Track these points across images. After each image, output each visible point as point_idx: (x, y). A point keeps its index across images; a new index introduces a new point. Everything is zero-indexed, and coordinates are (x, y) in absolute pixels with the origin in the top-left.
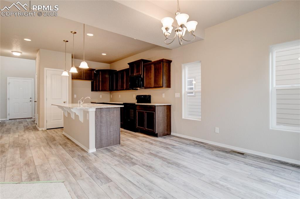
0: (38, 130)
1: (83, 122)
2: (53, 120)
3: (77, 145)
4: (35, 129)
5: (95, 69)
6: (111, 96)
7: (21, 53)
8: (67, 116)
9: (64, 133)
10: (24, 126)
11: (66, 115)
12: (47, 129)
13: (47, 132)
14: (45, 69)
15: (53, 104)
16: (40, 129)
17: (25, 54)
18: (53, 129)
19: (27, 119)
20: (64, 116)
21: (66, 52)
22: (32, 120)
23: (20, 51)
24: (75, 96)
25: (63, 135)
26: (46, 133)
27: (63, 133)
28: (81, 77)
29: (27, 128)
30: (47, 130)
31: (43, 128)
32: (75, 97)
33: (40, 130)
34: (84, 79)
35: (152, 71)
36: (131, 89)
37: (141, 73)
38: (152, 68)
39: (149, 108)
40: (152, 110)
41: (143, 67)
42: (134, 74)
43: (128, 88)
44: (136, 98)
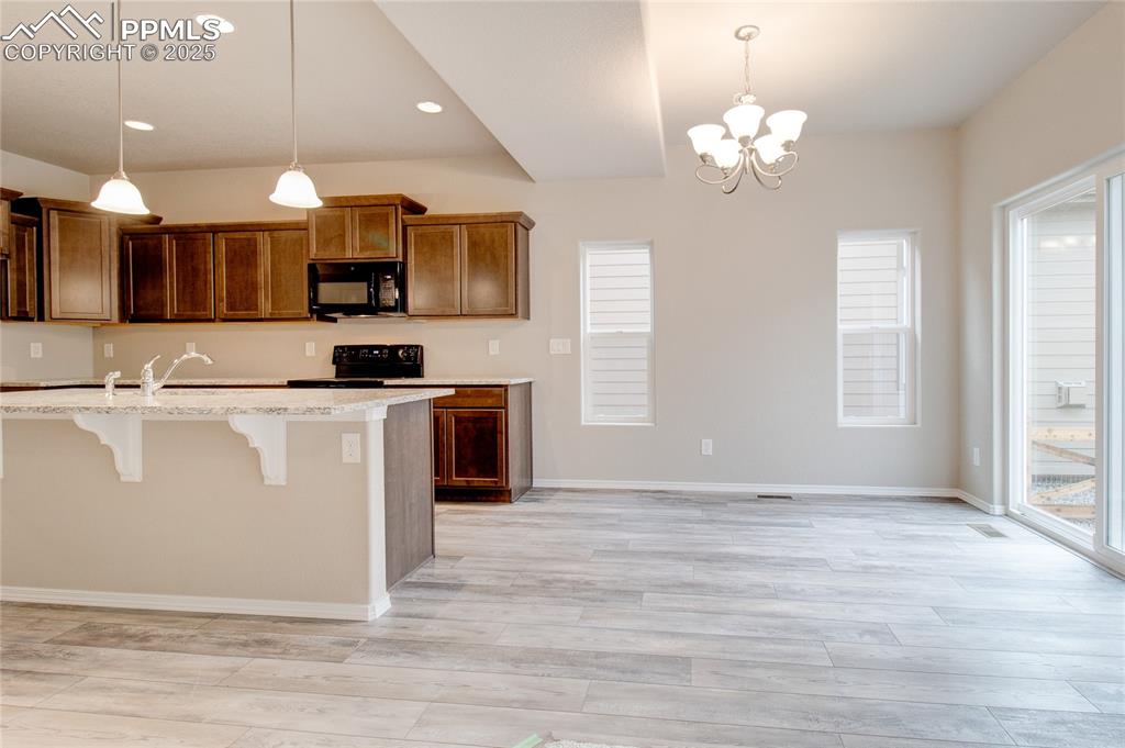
1: (282, 481)
5: (20, 194)
6: (108, 347)
35: (457, 250)
36: (315, 316)
37: (393, 251)
38: (457, 240)
39: (469, 396)
40: (490, 402)
41: (405, 228)
42: (349, 254)
43: (294, 314)
44: (334, 358)
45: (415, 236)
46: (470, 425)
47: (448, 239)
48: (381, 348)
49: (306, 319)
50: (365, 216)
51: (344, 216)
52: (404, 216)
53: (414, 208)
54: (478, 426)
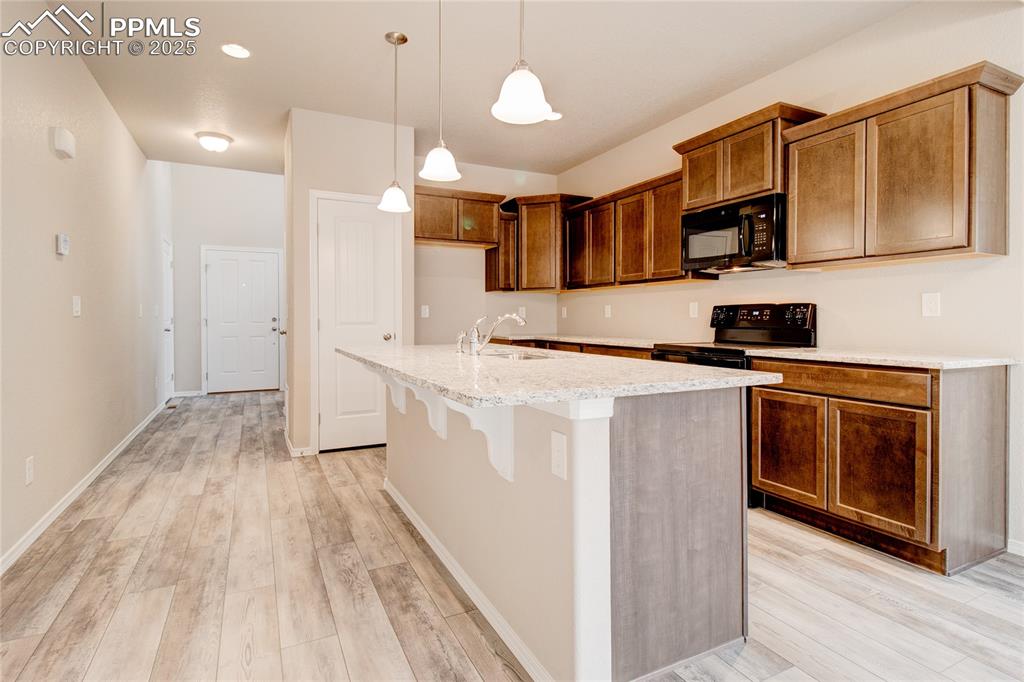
0: (287, 457)
1: (510, 479)
2: (344, 413)
3: (470, 608)
4: (278, 446)
5: (504, 197)
6: (564, 310)
7: (230, 140)
8: (403, 410)
9: (387, 485)
10: (243, 426)
11: (400, 403)
12: (321, 452)
13: (320, 470)
14: (314, 194)
15: (340, 348)
16: (295, 452)
17: (243, 143)
18: (343, 453)
19: (261, 393)
20: (391, 408)
21: (396, 124)
22: (278, 397)
23: (223, 129)
24: (425, 311)
25: (386, 495)
26: (316, 473)
27: (385, 487)
28: (450, 230)
29: (250, 442)
30: (323, 459)
31: (308, 445)
32: (423, 316)
33: (292, 455)
34: (461, 237)
35: (860, 159)
36: (690, 273)
37: (769, 182)
38: (860, 145)
39: (865, 382)
40: (901, 395)
41: (786, 148)
42: (720, 197)
43: (672, 273)
44: (713, 320)
45: (799, 154)
46: (866, 428)
47: (847, 147)
48: (761, 307)
49: (681, 277)
50: (737, 144)
51: (715, 152)
52: (785, 132)
53: (799, 116)
54: (879, 430)
